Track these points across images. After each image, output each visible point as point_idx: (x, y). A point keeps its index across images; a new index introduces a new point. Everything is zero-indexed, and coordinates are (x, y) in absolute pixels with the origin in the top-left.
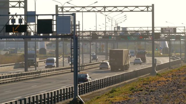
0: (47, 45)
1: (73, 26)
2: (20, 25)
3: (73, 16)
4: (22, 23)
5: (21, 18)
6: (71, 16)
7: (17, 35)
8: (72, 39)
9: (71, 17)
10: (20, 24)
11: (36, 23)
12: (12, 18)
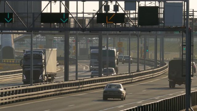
0: (15, 41)
1: (186, 15)
2: (116, 14)
3: (186, 3)
4: (118, 11)
5: (117, 4)
6: (183, 2)
7: (111, 27)
8: (184, 33)
9: (184, 4)
10: (116, 12)
11: (137, 11)
12: (105, 4)
